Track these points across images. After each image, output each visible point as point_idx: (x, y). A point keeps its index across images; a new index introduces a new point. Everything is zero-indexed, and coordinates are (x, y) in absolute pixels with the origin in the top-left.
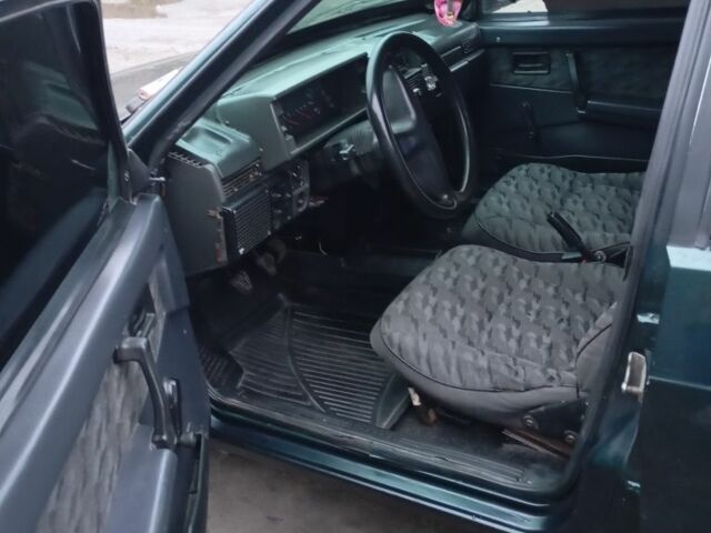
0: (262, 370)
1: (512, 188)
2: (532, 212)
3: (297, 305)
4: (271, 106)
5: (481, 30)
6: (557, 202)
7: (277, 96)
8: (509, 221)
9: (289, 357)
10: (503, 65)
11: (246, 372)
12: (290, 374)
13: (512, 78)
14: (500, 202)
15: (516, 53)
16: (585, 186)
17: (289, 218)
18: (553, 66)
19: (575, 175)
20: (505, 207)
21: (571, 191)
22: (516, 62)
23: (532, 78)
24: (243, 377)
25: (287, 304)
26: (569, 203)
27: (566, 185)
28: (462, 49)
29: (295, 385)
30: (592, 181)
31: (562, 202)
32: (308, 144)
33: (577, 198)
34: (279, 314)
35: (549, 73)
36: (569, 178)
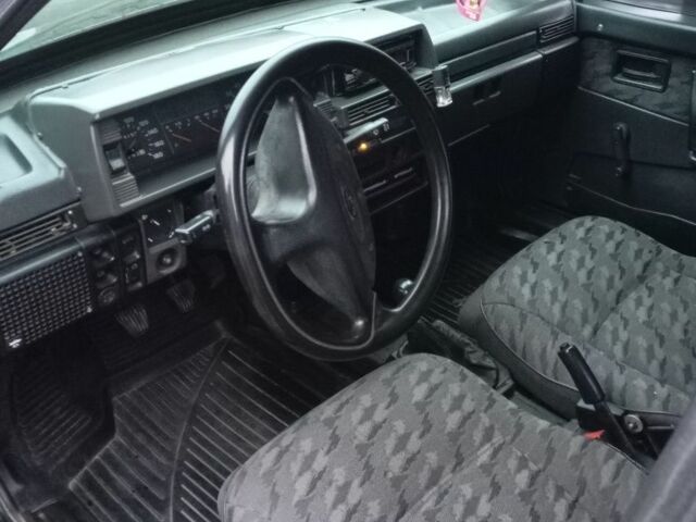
0: (140, 438)
1: (552, 258)
2: (564, 307)
3: (236, 340)
4: (92, 129)
5: (579, 8)
6: (612, 295)
7: (102, 113)
8: (523, 317)
9: (185, 424)
10: (601, 64)
11: (118, 437)
12: (170, 457)
13: (610, 85)
14: (523, 279)
15: (621, 52)
16: (665, 275)
17: (140, 284)
18: (672, 81)
19: (659, 252)
20: (526, 291)
21: (642, 279)
22: (620, 65)
23: (638, 92)
24: (109, 446)
25: (224, 335)
26: (629, 303)
27: (638, 267)
28: (538, 36)
29: (163, 479)
30: (681, 268)
31: (620, 297)
32: (179, 183)
33: (644, 293)
34: (210, 348)
35: (663, 91)
36: (646, 257)
